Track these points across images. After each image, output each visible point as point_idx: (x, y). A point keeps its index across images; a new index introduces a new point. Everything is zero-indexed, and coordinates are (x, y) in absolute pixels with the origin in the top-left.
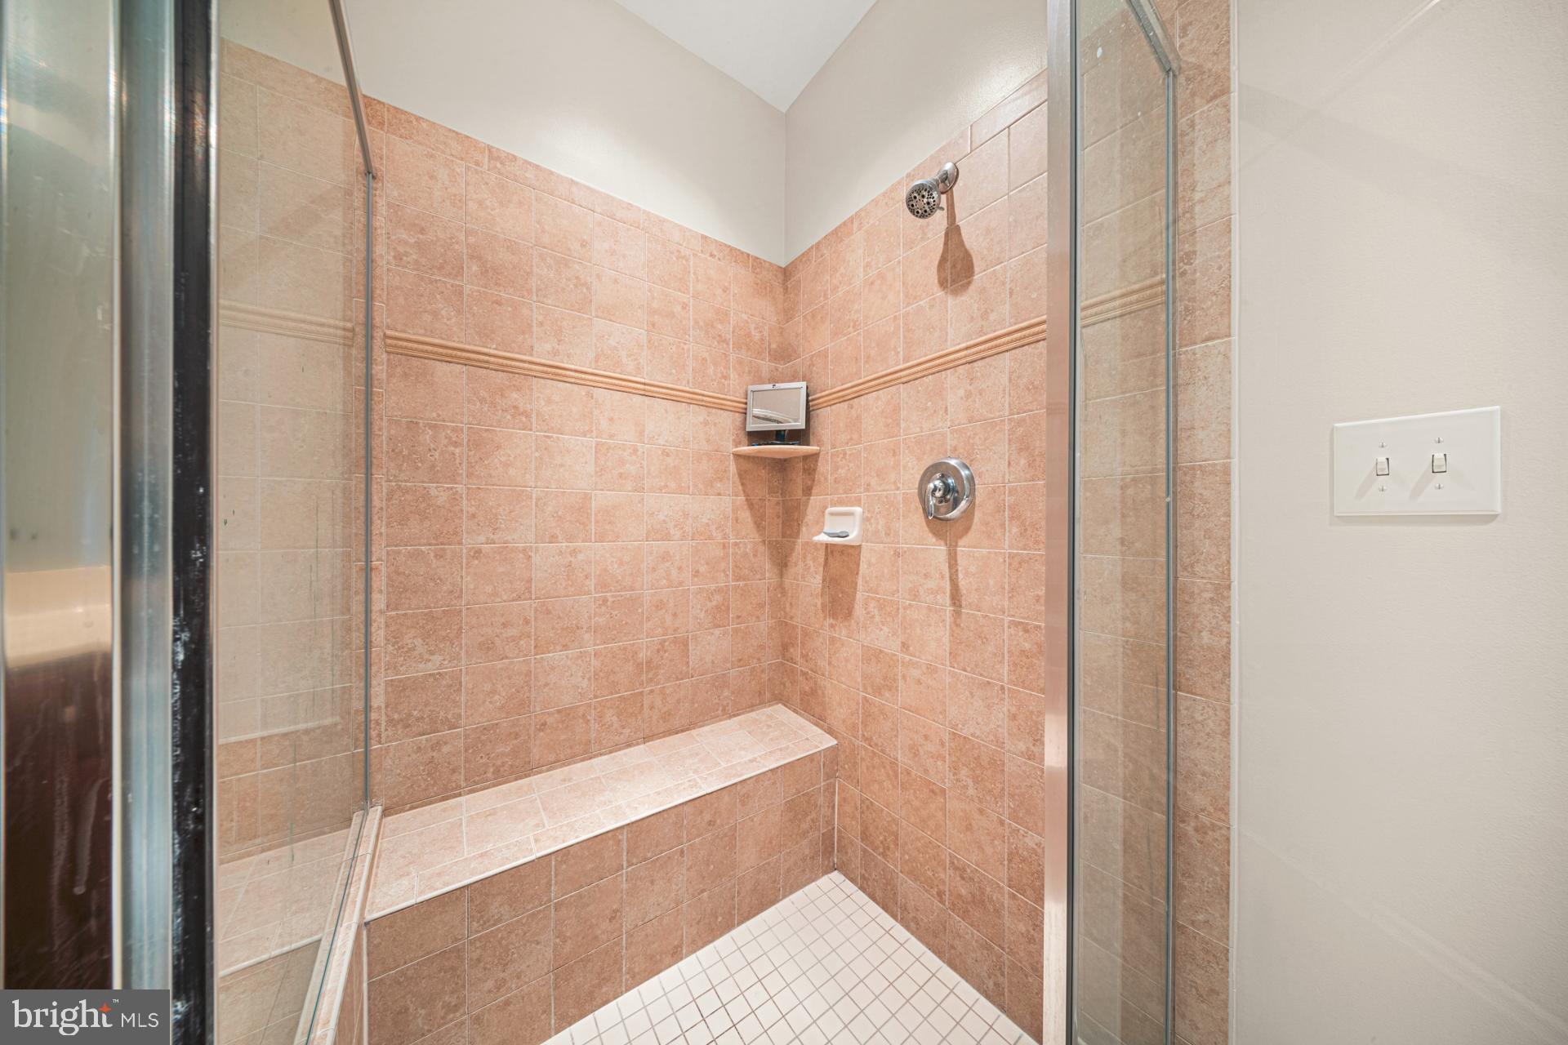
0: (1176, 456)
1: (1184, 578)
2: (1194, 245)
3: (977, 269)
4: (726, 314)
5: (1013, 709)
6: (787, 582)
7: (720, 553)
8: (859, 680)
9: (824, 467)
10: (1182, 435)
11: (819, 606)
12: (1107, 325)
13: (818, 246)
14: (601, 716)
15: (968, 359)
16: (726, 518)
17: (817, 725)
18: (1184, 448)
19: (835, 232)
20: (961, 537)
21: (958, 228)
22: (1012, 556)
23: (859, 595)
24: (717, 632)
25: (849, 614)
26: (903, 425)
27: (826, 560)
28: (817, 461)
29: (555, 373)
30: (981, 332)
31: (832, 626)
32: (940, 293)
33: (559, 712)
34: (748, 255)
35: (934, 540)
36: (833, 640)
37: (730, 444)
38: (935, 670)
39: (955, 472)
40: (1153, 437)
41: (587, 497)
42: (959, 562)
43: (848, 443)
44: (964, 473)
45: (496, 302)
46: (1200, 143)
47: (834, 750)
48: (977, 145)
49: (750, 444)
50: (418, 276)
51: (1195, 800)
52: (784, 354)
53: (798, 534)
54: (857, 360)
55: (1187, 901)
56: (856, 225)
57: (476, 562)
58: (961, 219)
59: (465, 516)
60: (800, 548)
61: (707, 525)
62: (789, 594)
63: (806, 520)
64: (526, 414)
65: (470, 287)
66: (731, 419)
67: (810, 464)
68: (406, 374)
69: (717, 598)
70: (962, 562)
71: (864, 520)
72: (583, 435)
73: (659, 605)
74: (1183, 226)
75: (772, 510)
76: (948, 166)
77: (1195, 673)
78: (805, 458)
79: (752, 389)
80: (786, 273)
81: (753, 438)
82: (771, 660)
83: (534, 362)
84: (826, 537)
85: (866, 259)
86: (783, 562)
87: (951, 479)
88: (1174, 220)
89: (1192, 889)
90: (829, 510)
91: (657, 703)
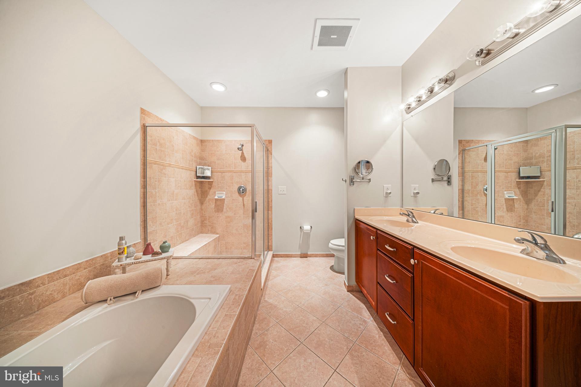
0: (268, 188)
1: (269, 200)
3: (246, 160)
4: (193, 151)
6: (203, 207)
7: (192, 202)
8: (225, 222)
9: (214, 184)
10: (269, 186)
11: (214, 211)
13: (213, 140)
14: (177, 237)
15: (246, 172)
16: (193, 194)
17: (213, 234)
19: (218, 140)
20: (244, 197)
21: (243, 153)
23: (225, 208)
24: (192, 219)
25: (222, 211)
26: (234, 179)
27: (216, 202)
29: (170, 165)
30: (247, 169)
31: (218, 214)
32: (241, 161)
33: (171, 237)
35: (240, 198)
36: (218, 217)
37: (193, 178)
38: (240, 216)
39: (243, 187)
40: (266, 186)
41: (174, 191)
43: (220, 180)
44: (245, 187)
45: (161, 151)
46: (270, 158)
47: (219, 236)
48: (246, 143)
49: (197, 178)
50: (151, 147)
51: (270, 221)
52: (202, 158)
53: (207, 197)
54: (223, 166)
55: (269, 231)
56: (223, 142)
57: (159, 206)
58: (244, 152)
59: (157, 197)
60: (207, 200)
61: (190, 196)
62: (204, 210)
63: (209, 194)
64: (165, 174)
65: (158, 148)
66: (194, 173)
67: (211, 183)
68: (149, 167)
69: (192, 212)
70: (245, 200)
71: (226, 194)
72: (173, 178)
73: (184, 214)
74: (269, 166)
75: (199, 192)
76: (242, 143)
77: (270, 209)
78: (209, 182)
79: (198, 167)
80: (202, 141)
81: (198, 177)
82: (199, 225)
83: (167, 163)
84: (216, 197)
85: (226, 149)
86: (202, 203)
87: (243, 188)
88: (268, 165)
89: (270, 230)
90: (217, 192)
91: (184, 235)
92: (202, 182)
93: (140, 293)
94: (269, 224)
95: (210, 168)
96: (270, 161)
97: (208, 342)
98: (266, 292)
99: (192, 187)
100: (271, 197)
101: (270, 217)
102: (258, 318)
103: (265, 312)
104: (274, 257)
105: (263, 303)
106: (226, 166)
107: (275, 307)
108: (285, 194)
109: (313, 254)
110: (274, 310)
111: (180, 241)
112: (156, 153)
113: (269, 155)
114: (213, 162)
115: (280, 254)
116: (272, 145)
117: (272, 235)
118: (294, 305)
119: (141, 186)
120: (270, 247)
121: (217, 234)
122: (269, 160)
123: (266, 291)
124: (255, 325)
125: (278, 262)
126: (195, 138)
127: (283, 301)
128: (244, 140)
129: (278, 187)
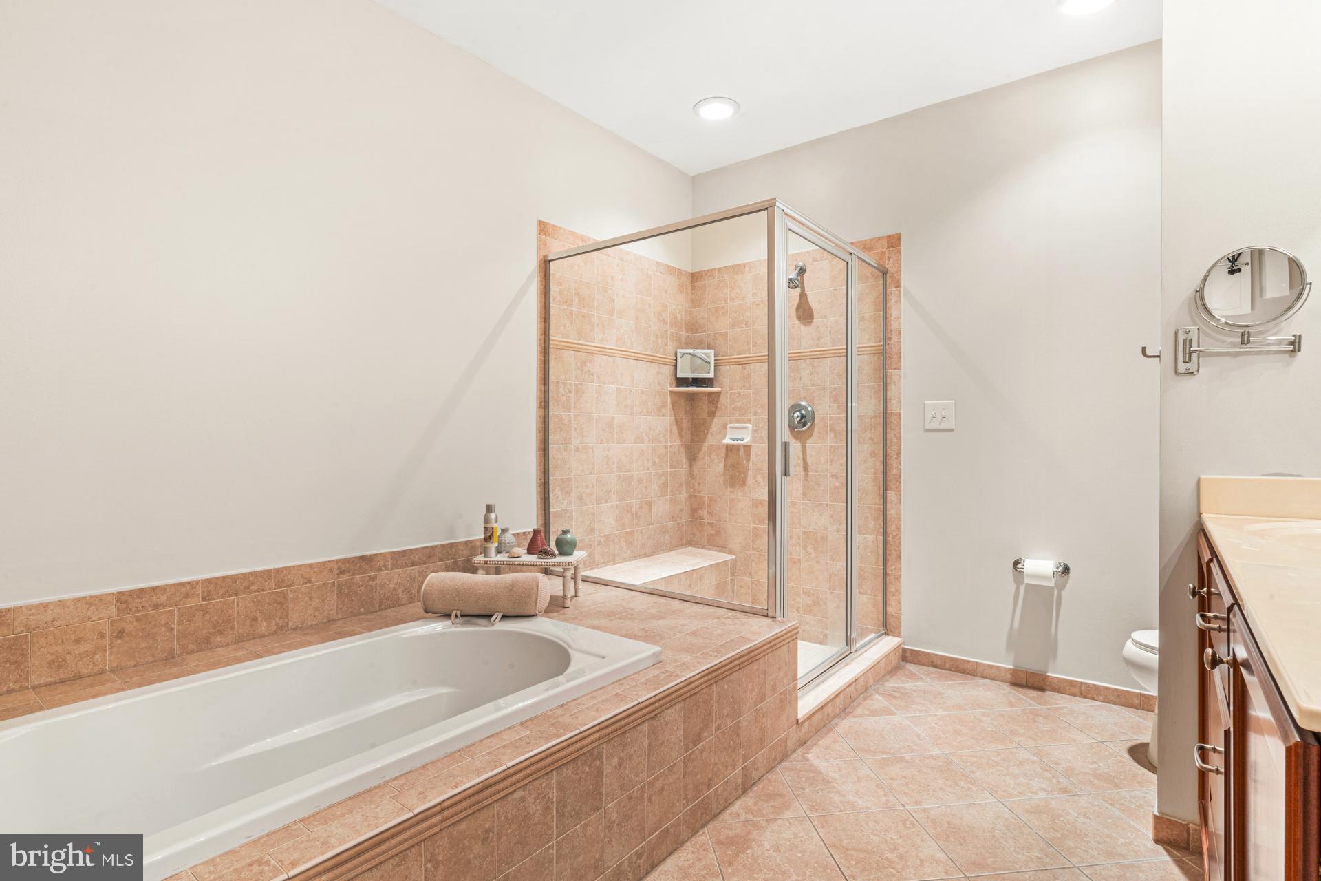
0: (886, 408)
1: (889, 451)
2: (891, 335)
3: (815, 317)
4: (667, 307)
5: (831, 513)
6: (695, 470)
7: (664, 451)
8: (751, 518)
9: (724, 401)
10: (888, 401)
11: (722, 481)
12: (866, 356)
13: (719, 270)
14: (620, 541)
15: (812, 357)
16: (666, 430)
17: (720, 552)
18: (889, 405)
19: (733, 267)
20: (808, 439)
21: (806, 295)
22: (831, 447)
23: (750, 473)
24: (663, 499)
25: (744, 483)
27: (727, 455)
28: (719, 396)
29: (602, 351)
30: (817, 346)
31: (732, 492)
32: (797, 322)
33: (605, 536)
34: (676, 268)
35: (795, 441)
36: (732, 500)
37: (668, 385)
38: (795, 504)
39: (805, 408)
40: (880, 401)
41: (613, 418)
42: (807, 451)
43: (741, 388)
44: (810, 409)
45: (584, 317)
46: (893, 301)
47: (735, 560)
48: (814, 260)
49: (678, 386)
50: (560, 308)
51: (891, 528)
52: (693, 327)
53: (704, 441)
54: (748, 344)
55: (889, 563)
56: (747, 269)
57: (577, 453)
58: (808, 291)
59: (573, 429)
60: (706, 448)
61: (659, 435)
62: (698, 478)
63: (711, 431)
64: (592, 374)
65: (575, 309)
66: (668, 370)
67: (714, 398)
68: (556, 358)
69: (663, 478)
70: (809, 451)
71: (754, 431)
72: (612, 384)
73: (640, 481)
74: (888, 328)
75: (685, 425)
76: (801, 264)
77: (892, 484)
78: (710, 394)
79: (680, 351)
80: (695, 277)
81: (681, 382)
82: (686, 519)
83: (595, 347)
84: (727, 441)
85: (754, 291)
86: (692, 458)
87: (803, 412)
88: (885, 324)
89: (891, 559)
90: (729, 425)
91: (640, 538)
92: (692, 397)
93: (499, 618)
94: (890, 538)
95: (712, 352)
96: (894, 312)
97: (556, 718)
98: (819, 740)
99: (663, 410)
100: (895, 440)
101: (891, 512)
102: (761, 786)
103: (789, 783)
104: (907, 661)
105: (796, 761)
106: (755, 344)
107: (826, 782)
108: (952, 430)
109: (1072, 683)
110: (817, 789)
111: (629, 551)
112: (572, 323)
113: (888, 290)
114: (721, 334)
115: (928, 654)
116: (899, 252)
117: (898, 578)
118: (892, 798)
119: (538, 401)
120: (891, 621)
121: (730, 552)
122: (890, 308)
123: (823, 737)
124: (745, 799)
125: (912, 676)
126: (673, 271)
127: (859, 778)
128: (808, 252)
129: (924, 404)
